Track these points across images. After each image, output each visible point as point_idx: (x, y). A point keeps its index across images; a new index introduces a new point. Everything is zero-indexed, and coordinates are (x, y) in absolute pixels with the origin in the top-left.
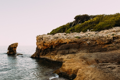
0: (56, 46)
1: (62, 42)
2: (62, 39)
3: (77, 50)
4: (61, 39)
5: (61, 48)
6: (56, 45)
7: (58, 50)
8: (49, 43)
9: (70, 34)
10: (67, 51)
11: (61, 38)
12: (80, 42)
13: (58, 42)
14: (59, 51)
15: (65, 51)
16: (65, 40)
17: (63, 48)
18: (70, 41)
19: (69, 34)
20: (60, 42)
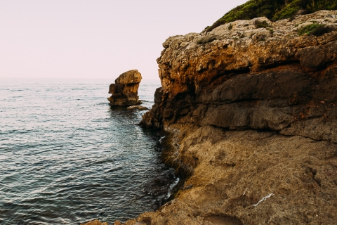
0: (203, 83)
1: (234, 61)
2: (233, 44)
3: (286, 117)
4: (226, 46)
5: (219, 93)
6: (203, 76)
7: (208, 105)
8: (178, 70)
9: (290, 21)
10: (240, 116)
11: (226, 42)
12: (317, 63)
13: (213, 62)
14: (210, 109)
15: (233, 114)
16: (245, 50)
17: (230, 95)
18: (265, 53)
19: (286, 20)
20: (223, 65)
